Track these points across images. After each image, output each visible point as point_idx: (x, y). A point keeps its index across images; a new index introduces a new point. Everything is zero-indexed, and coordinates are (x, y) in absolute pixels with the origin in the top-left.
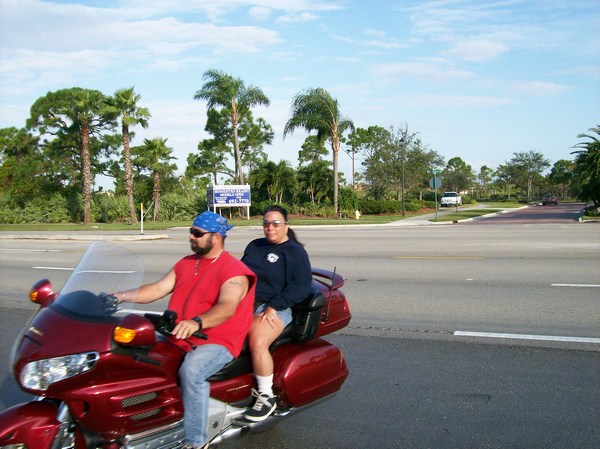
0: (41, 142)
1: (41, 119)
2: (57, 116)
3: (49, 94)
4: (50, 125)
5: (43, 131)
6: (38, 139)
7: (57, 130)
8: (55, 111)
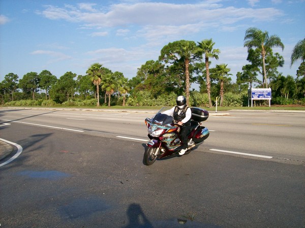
0: (165, 67)
1: (166, 56)
2: (173, 54)
3: (170, 44)
4: (170, 59)
5: (166, 62)
6: (164, 66)
7: (173, 61)
8: (172, 52)
